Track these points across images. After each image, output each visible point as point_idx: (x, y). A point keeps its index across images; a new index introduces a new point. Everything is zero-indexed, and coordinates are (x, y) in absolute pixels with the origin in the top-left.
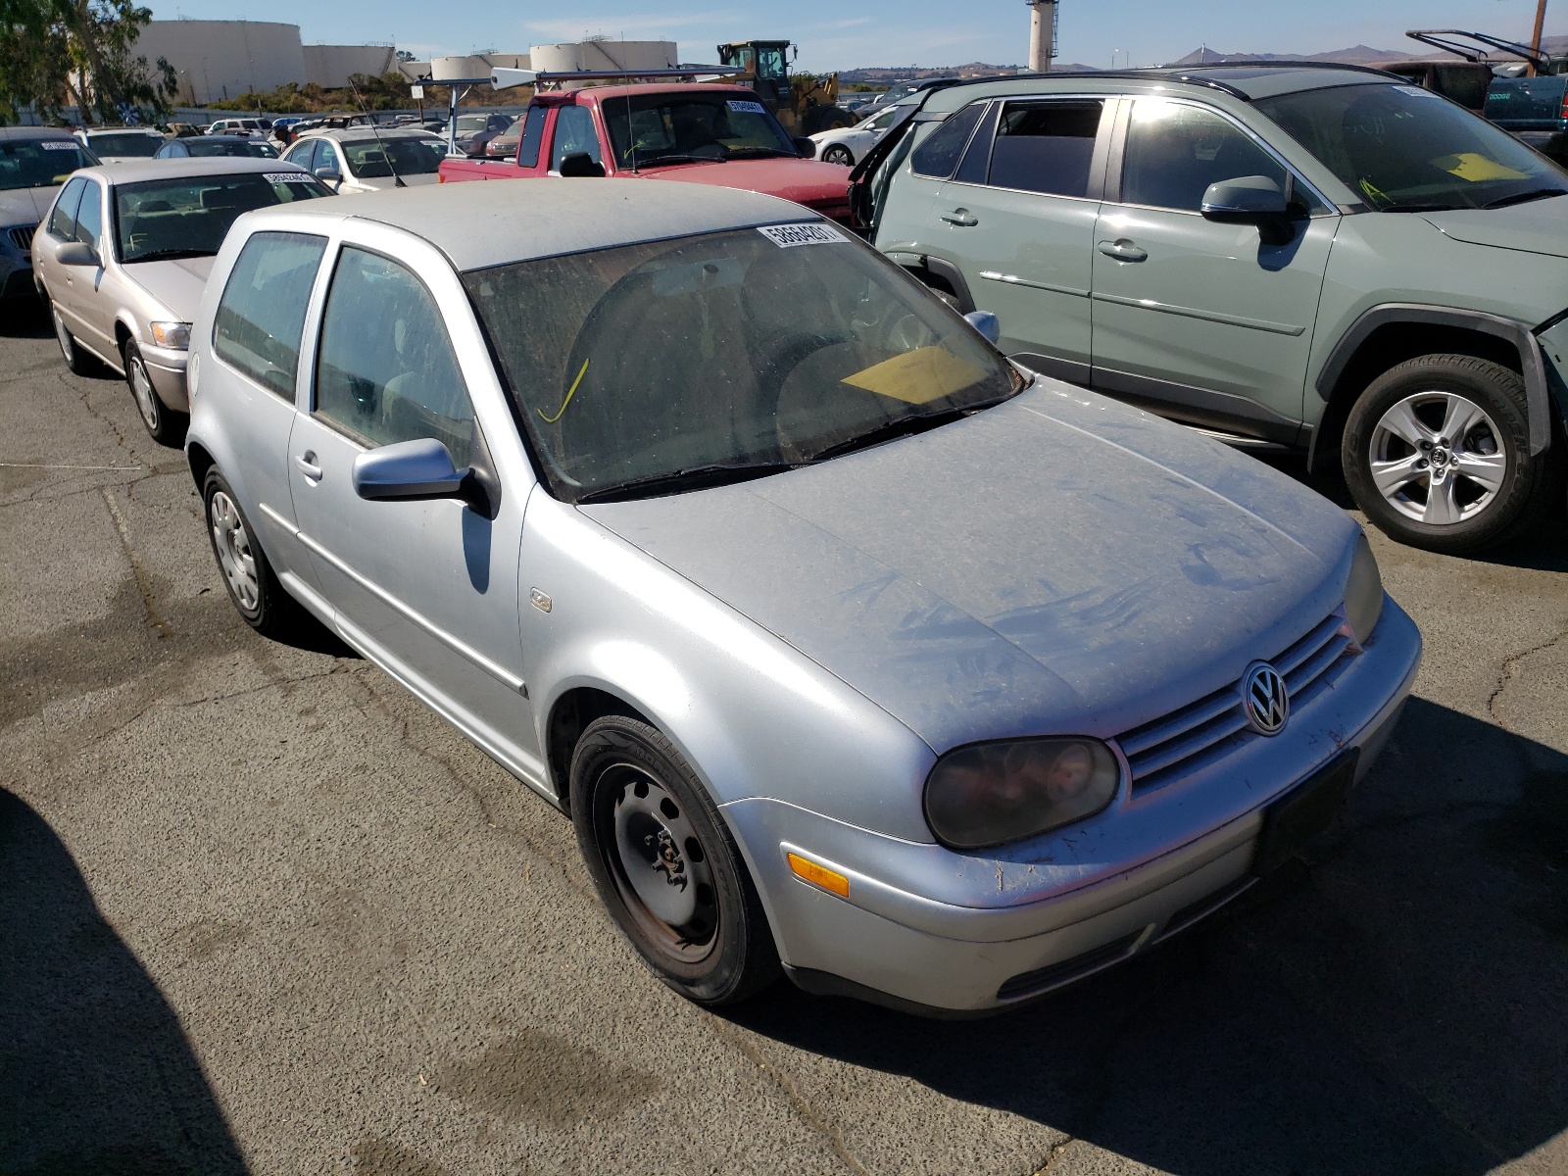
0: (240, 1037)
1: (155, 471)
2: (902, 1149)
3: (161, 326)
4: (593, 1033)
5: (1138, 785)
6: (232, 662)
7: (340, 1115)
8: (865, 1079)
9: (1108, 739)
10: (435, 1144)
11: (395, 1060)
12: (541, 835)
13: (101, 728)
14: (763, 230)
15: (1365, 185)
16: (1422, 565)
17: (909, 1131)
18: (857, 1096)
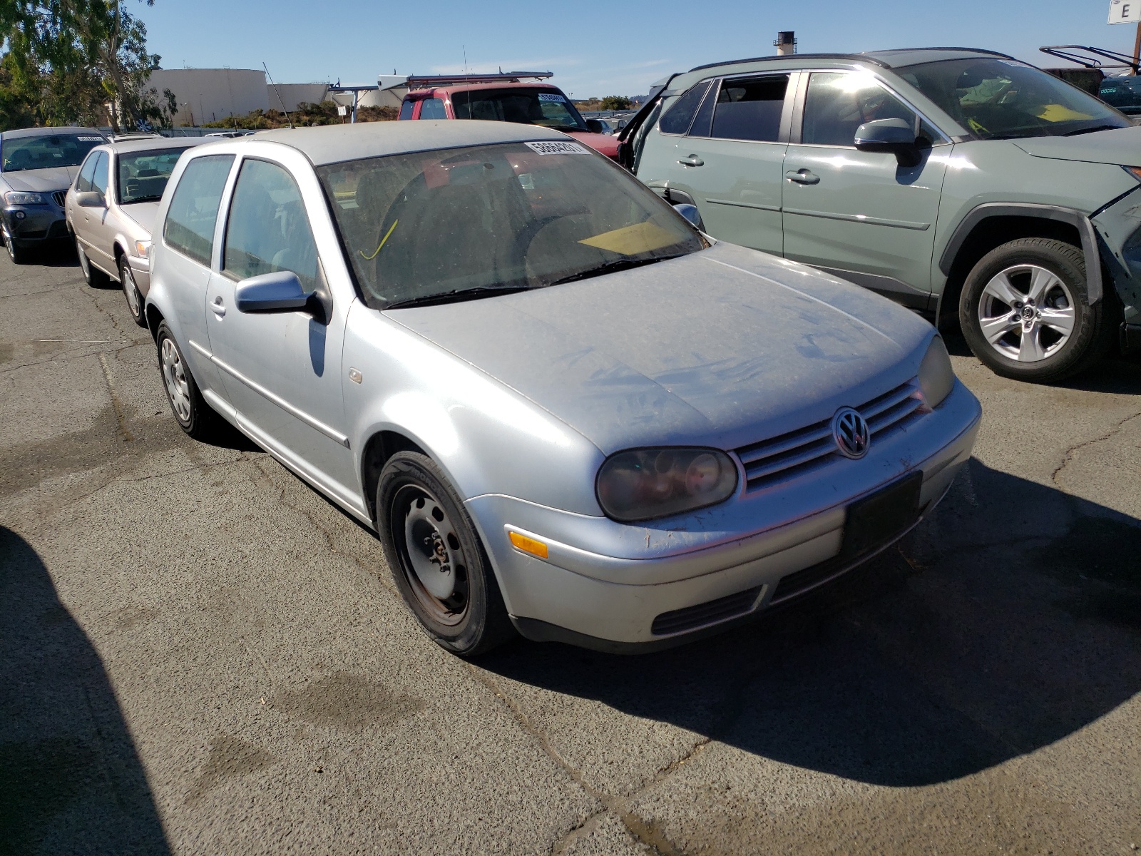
0: (143, 675)
1: (136, 343)
2: (588, 746)
3: (142, 243)
4: (384, 674)
5: (751, 484)
6: (171, 454)
7: (204, 721)
8: (569, 703)
9: (729, 451)
10: (266, 739)
11: (246, 689)
12: (366, 556)
13: (77, 494)
14: (529, 144)
15: (972, 124)
16: (1017, 390)
17: (596, 735)
18: (562, 713)
